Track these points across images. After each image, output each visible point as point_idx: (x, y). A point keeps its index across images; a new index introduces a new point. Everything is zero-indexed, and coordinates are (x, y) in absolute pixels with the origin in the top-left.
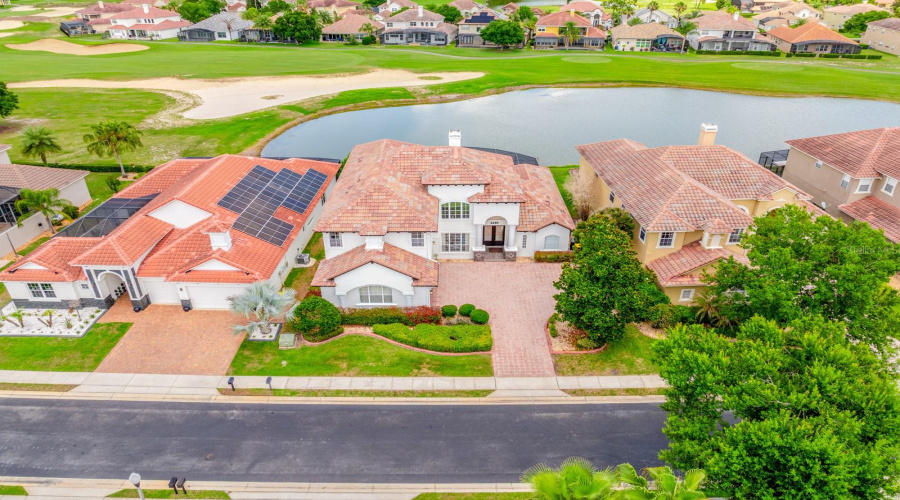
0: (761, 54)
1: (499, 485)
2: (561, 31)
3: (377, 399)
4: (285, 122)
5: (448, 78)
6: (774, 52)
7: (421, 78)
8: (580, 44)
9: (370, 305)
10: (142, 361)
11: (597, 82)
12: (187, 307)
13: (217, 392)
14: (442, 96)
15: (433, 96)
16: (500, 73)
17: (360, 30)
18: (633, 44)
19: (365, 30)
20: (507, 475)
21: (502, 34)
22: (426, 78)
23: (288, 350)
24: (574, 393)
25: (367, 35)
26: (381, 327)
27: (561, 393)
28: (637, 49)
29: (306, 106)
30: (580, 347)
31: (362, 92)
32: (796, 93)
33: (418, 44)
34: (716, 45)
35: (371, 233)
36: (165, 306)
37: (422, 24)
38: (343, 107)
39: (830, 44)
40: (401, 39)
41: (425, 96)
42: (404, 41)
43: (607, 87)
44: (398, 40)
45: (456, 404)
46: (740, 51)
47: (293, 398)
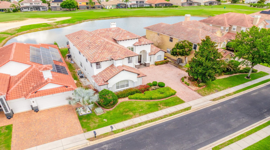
0: (148, 7)
1: (231, 135)
2: (87, 4)
3: (156, 122)
4: (4, 38)
5: (59, 19)
6: (151, 7)
7: (49, 20)
8: (94, 8)
9: (121, 89)
10: (35, 140)
11: (110, 17)
12: (36, 110)
13: (88, 141)
14: (62, 25)
15: (59, 25)
16: (77, 17)
17: (10, 7)
18: (111, 6)
19: (12, 7)
20: (228, 131)
21: (69, 5)
22: (50, 20)
23: (102, 115)
24: (214, 100)
25: (14, 8)
26: (132, 96)
27: (211, 101)
28: (113, 8)
29: (9, 32)
30: (199, 86)
31: (30, 26)
32: (167, 16)
33: (37, 11)
34: (135, 5)
35: (119, 59)
36: (24, 113)
37: (35, 4)
38: (25, 32)
39: (164, 3)
40: (29, 9)
41: (55, 25)
42: (30, 10)
43: (114, 18)
44: (27, 10)
45: (183, 115)
46: (142, 7)
47: (124, 132)
